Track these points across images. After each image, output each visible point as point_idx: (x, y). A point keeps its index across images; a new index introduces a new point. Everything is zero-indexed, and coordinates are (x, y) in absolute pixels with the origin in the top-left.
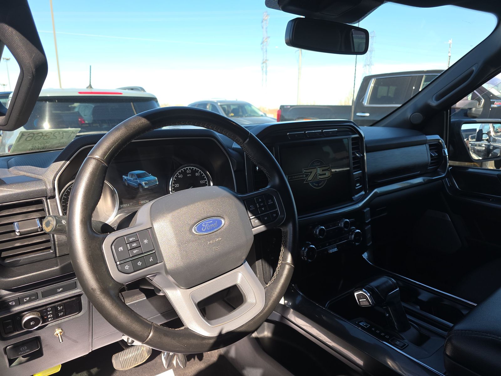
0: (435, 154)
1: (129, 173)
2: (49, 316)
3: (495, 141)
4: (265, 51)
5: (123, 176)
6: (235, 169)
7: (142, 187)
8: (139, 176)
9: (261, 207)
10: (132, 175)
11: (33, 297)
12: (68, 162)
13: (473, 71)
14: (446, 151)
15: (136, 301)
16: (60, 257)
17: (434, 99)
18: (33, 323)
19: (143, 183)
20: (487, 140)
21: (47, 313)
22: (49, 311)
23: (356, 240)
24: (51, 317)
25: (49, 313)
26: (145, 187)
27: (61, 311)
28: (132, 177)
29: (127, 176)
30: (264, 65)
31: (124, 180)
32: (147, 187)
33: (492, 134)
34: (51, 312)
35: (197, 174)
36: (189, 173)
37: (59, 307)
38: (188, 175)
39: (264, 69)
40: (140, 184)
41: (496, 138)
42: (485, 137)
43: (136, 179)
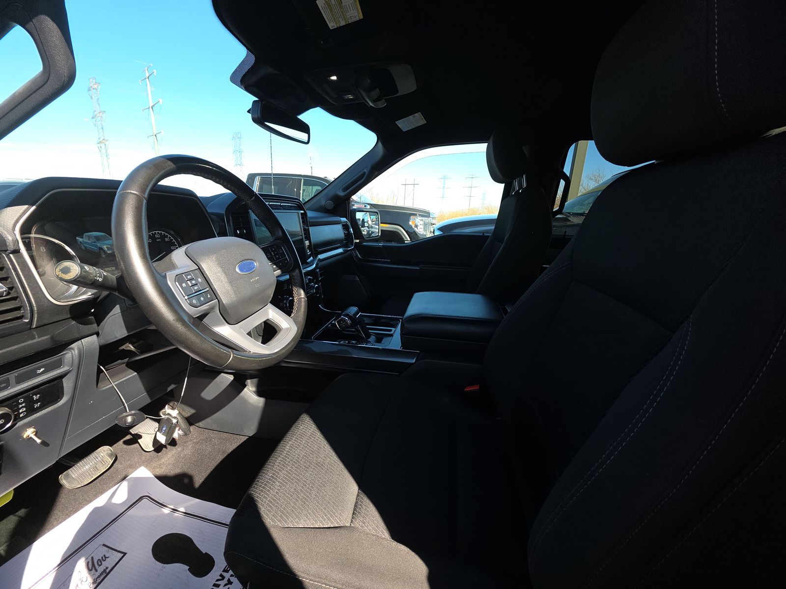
0: (346, 232)
1: (85, 234)
2: (21, 411)
3: (372, 227)
4: (100, 127)
5: (77, 238)
6: (218, 232)
7: (104, 251)
8: (98, 239)
9: (275, 255)
10: (89, 237)
11: (3, 385)
12: (34, 207)
13: (365, 173)
14: (351, 230)
15: (124, 379)
16: (37, 329)
17: (341, 190)
18: (2, 421)
19: (105, 247)
20: (367, 227)
21: (18, 406)
22: (22, 404)
23: (317, 293)
24: (24, 411)
25: (21, 406)
26: (108, 252)
27: (37, 401)
28: (89, 240)
29: (82, 238)
30: (103, 145)
31: (79, 243)
32: (110, 252)
33: (370, 222)
34: (23, 405)
35: (166, 240)
36: (158, 238)
37: (34, 396)
38: (158, 240)
39: (103, 151)
40: (101, 249)
41: (373, 225)
42: (366, 225)
43: (95, 242)
